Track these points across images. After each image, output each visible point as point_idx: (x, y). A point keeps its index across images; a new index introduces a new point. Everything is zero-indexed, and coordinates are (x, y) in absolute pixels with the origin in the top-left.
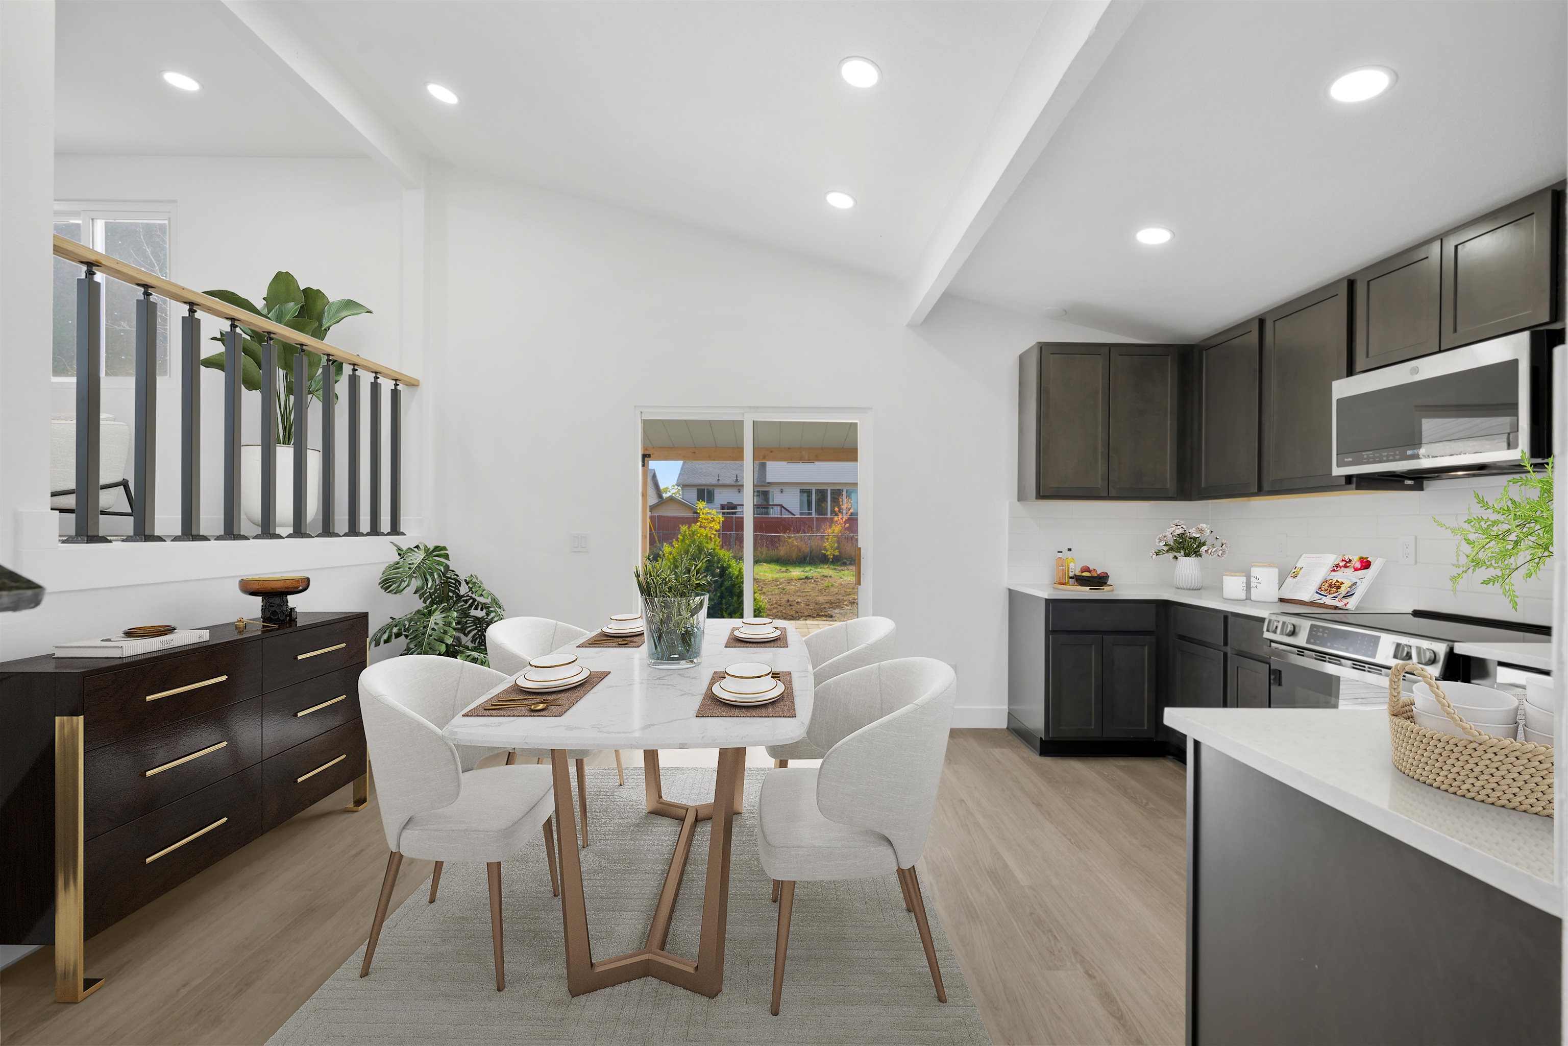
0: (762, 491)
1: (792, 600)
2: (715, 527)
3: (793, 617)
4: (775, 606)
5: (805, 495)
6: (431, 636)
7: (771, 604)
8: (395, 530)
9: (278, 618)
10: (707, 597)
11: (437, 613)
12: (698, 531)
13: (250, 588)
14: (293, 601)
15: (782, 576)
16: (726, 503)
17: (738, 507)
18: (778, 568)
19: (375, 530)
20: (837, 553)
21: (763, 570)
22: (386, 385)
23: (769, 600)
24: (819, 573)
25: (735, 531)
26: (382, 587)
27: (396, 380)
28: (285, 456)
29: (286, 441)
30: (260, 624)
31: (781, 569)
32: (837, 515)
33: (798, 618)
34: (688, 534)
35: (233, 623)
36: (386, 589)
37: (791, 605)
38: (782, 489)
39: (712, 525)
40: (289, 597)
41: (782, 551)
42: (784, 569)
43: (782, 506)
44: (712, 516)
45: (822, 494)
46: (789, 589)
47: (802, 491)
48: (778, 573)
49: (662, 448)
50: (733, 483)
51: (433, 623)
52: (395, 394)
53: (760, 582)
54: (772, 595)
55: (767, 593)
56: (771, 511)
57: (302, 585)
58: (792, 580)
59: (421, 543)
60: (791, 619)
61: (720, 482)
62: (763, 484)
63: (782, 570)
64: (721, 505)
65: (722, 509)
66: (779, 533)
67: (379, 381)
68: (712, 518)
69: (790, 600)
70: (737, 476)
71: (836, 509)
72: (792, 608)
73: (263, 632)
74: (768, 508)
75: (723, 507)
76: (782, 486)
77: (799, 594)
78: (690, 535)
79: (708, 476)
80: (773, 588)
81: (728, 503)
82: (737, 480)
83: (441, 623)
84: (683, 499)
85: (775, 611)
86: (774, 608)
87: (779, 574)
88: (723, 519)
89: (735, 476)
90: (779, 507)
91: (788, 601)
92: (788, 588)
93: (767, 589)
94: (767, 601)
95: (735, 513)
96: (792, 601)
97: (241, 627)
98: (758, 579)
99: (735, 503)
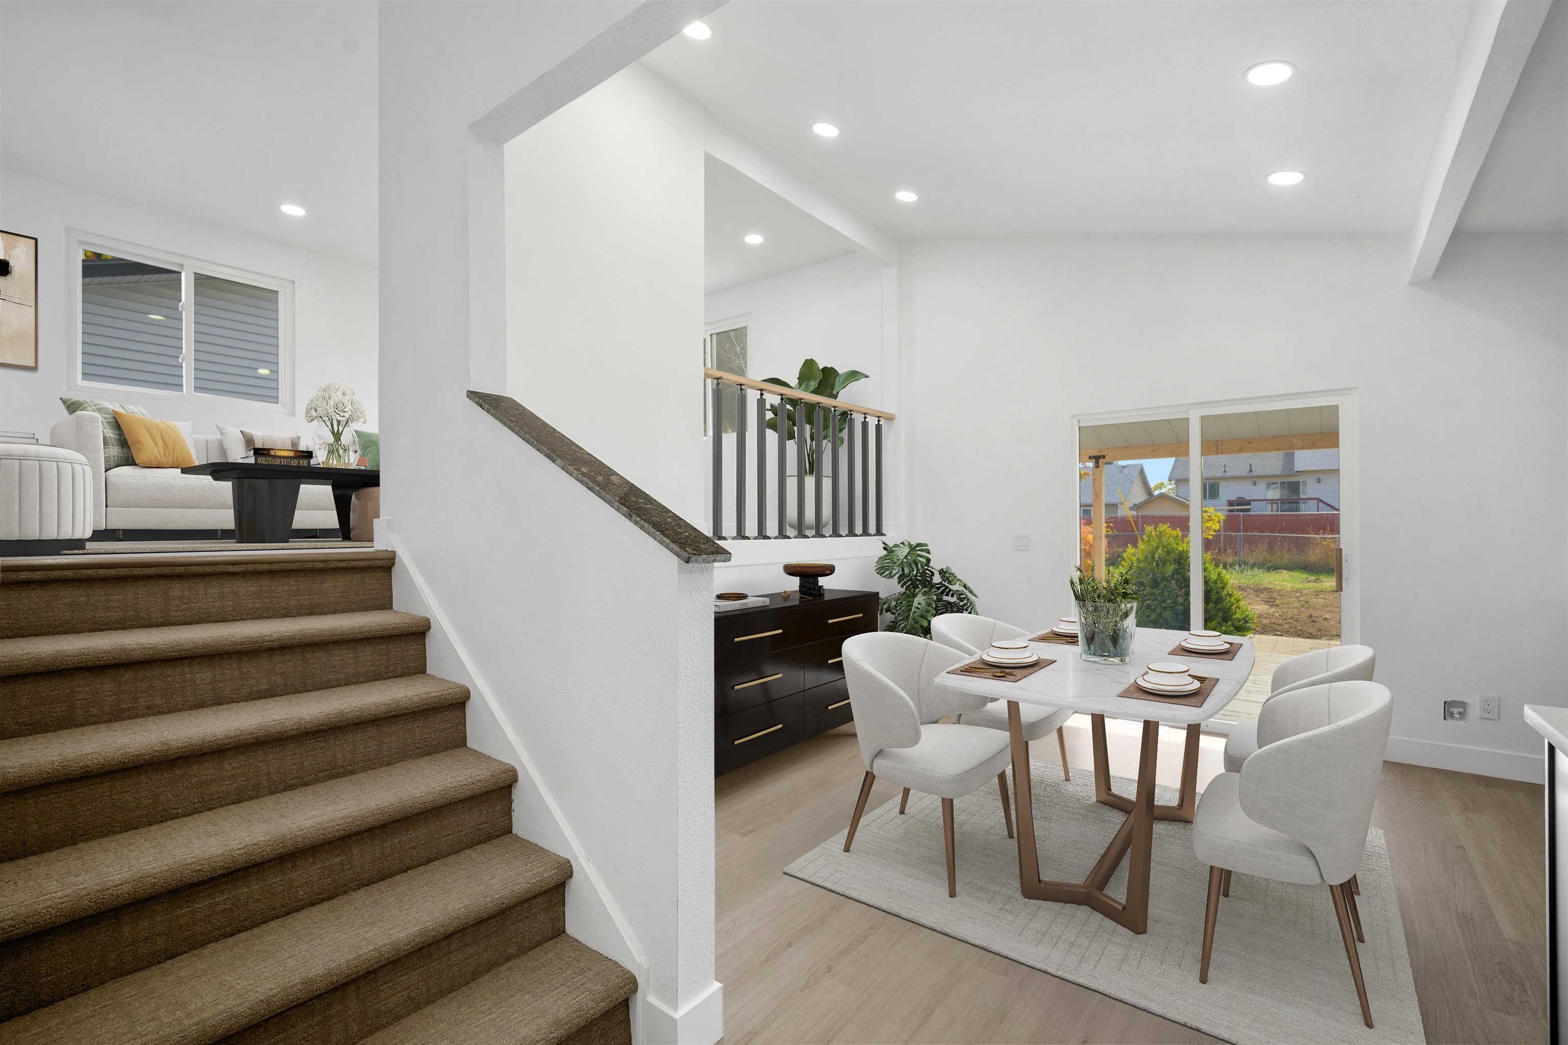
0: (1288, 482)
1: (1317, 615)
2: (1214, 526)
3: (1311, 635)
4: (1290, 621)
6: (915, 612)
7: (1284, 618)
8: (879, 532)
9: (812, 593)
10: (1135, 605)
11: (920, 595)
12: (1167, 531)
13: (791, 570)
14: (822, 581)
15: (1307, 587)
16: (1235, 499)
17: (1252, 502)
18: (1304, 576)
19: (865, 533)
21: (1281, 578)
22: (872, 422)
23: (1282, 614)
25: (1243, 532)
26: (877, 573)
27: (879, 417)
28: (810, 481)
29: (811, 473)
30: (798, 595)
31: (1307, 578)
33: (1319, 637)
34: (1154, 535)
35: (781, 593)
36: (881, 574)
37: (1313, 622)
38: (1319, 479)
39: (1209, 525)
40: (819, 578)
41: (1309, 556)
42: (1313, 578)
43: (1319, 500)
44: (1209, 514)
46: (1316, 603)
48: (1303, 582)
49: (1117, 448)
50: (1245, 474)
51: (917, 603)
52: (878, 428)
53: (1274, 592)
54: (1289, 608)
55: (1282, 606)
56: (1302, 506)
57: (829, 570)
58: (1323, 592)
59: (905, 540)
60: (1308, 638)
61: (1228, 474)
62: (1291, 473)
63: (1309, 579)
64: (1228, 501)
65: (1230, 506)
66: (1308, 533)
67: (867, 420)
68: (1209, 517)
69: (1313, 615)
70: (1251, 465)
72: (1314, 625)
73: (800, 602)
74: (1298, 503)
75: (1231, 503)
76: (1320, 474)
77: (1329, 609)
78: (1157, 537)
79: (1211, 468)
80: (1291, 600)
81: (1237, 498)
82: (1251, 470)
83: (923, 603)
84: (1177, 496)
85: (1286, 626)
86: (1286, 624)
87: (1304, 584)
88: (1224, 518)
89: (1249, 466)
90: (1315, 502)
91: (1311, 616)
92: (1315, 600)
93: (1282, 600)
94: (1279, 615)
95: (1248, 510)
96: (1317, 617)
97: (785, 596)
98: (1270, 589)
99: (1248, 498)
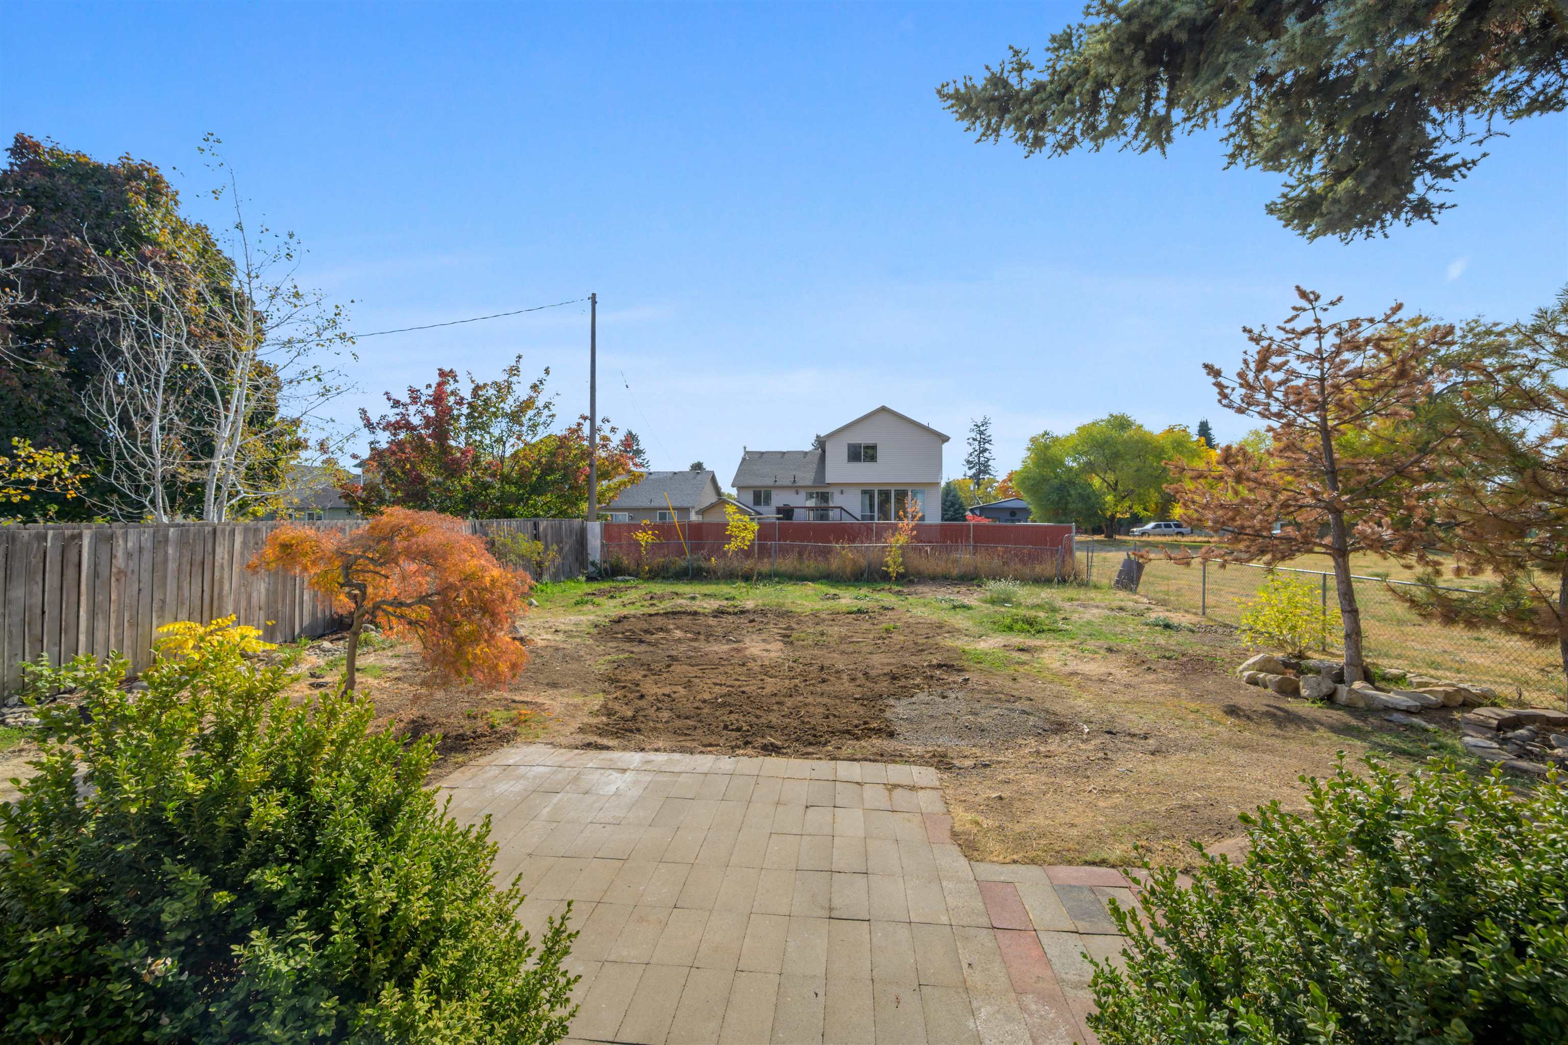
0: (821, 493)
2: (749, 536)
5: (867, 496)
15: (826, 606)
16: (782, 505)
17: (794, 510)
18: (825, 589)
20: (901, 570)
24: (877, 601)
25: (778, 540)
31: (827, 593)
32: (901, 519)
38: (842, 491)
39: (745, 535)
41: (835, 564)
43: (842, 508)
44: (744, 523)
45: (885, 495)
47: (864, 492)
48: (824, 599)
50: (790, 484)
56: (831, 513)
58: (840, 611)
61: (778, 484)
62: (822, 485)
64: (777, 507)
65: (778, 513)
68: (744, 526)
70: (795, 476)
71: (901, 513)
74: (826, 511)
75: (779, 509)
76: (843, 487)
79: (766, 477)
81: (784, 506)
82: (795, 481)
88: (758, 527)
89: (793, 476)
90: (839, 510)
95: (791, 518)
99: (792, 506)
